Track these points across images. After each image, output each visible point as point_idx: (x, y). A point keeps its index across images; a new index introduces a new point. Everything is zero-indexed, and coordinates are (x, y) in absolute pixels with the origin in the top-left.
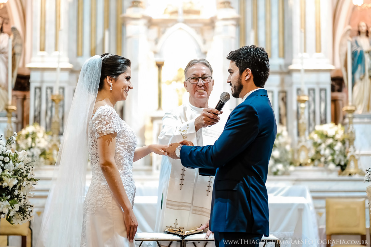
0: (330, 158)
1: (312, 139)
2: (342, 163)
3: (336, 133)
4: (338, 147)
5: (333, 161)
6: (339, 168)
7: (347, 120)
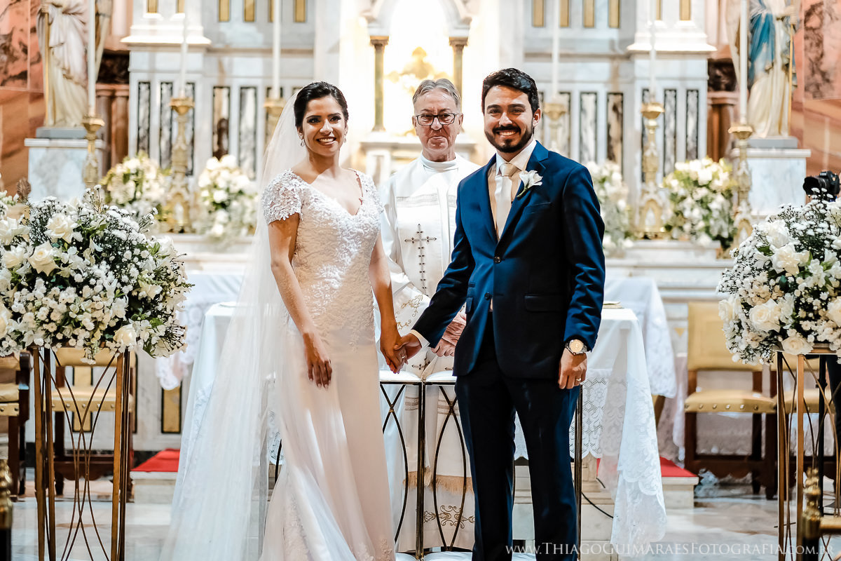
0: (702, 224)
1: (668, 186)
2: (725, 235)
3: (715, 176)
4: (718, 202)
5: (707, 230)
6: (718, 244)
7: (736, 152)
